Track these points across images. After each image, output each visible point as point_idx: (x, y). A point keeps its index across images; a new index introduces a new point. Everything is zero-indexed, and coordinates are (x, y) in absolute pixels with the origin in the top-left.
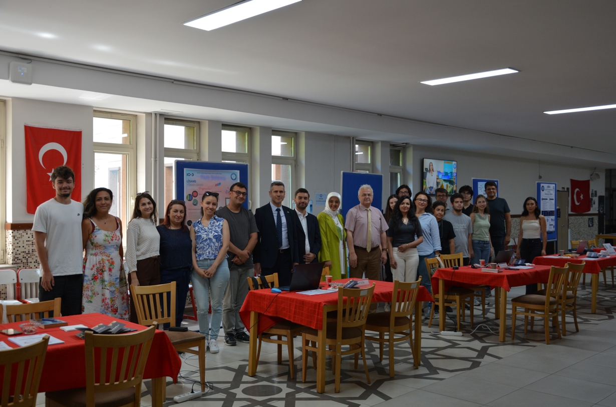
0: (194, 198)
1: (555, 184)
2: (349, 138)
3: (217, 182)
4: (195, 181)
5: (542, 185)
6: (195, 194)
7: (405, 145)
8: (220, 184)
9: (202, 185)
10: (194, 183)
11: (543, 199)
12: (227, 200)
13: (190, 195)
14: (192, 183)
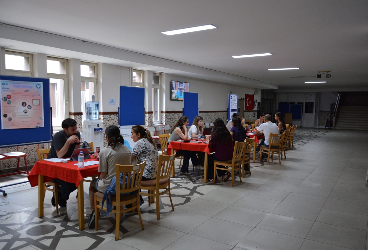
0: (8, 99)
1: (238, 96)
2: (129, 68)
3: (26, 89)
4: (8, 89)
5: (231, 96)
6: (9, 97)
7: (161, 73)
8: (28, 90)
9: (14, 91)
10: (7, 90)
11: (232, 103)
12: (34, 101)
13: (5, 97)
14: (6, 90)
